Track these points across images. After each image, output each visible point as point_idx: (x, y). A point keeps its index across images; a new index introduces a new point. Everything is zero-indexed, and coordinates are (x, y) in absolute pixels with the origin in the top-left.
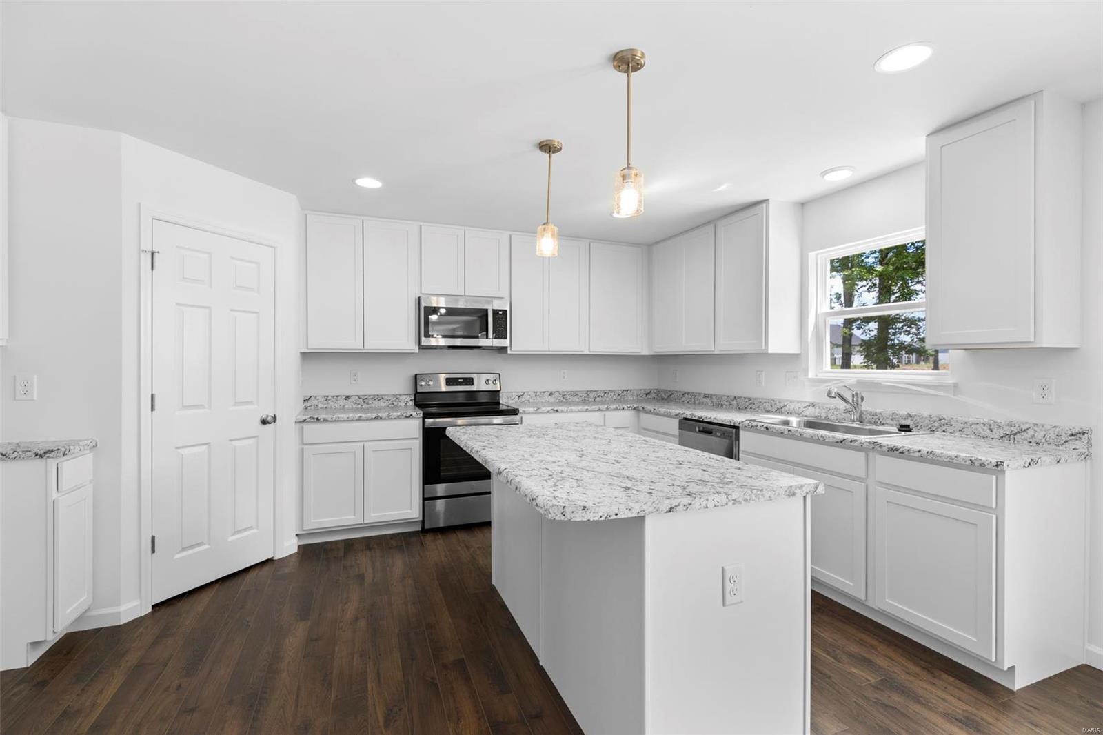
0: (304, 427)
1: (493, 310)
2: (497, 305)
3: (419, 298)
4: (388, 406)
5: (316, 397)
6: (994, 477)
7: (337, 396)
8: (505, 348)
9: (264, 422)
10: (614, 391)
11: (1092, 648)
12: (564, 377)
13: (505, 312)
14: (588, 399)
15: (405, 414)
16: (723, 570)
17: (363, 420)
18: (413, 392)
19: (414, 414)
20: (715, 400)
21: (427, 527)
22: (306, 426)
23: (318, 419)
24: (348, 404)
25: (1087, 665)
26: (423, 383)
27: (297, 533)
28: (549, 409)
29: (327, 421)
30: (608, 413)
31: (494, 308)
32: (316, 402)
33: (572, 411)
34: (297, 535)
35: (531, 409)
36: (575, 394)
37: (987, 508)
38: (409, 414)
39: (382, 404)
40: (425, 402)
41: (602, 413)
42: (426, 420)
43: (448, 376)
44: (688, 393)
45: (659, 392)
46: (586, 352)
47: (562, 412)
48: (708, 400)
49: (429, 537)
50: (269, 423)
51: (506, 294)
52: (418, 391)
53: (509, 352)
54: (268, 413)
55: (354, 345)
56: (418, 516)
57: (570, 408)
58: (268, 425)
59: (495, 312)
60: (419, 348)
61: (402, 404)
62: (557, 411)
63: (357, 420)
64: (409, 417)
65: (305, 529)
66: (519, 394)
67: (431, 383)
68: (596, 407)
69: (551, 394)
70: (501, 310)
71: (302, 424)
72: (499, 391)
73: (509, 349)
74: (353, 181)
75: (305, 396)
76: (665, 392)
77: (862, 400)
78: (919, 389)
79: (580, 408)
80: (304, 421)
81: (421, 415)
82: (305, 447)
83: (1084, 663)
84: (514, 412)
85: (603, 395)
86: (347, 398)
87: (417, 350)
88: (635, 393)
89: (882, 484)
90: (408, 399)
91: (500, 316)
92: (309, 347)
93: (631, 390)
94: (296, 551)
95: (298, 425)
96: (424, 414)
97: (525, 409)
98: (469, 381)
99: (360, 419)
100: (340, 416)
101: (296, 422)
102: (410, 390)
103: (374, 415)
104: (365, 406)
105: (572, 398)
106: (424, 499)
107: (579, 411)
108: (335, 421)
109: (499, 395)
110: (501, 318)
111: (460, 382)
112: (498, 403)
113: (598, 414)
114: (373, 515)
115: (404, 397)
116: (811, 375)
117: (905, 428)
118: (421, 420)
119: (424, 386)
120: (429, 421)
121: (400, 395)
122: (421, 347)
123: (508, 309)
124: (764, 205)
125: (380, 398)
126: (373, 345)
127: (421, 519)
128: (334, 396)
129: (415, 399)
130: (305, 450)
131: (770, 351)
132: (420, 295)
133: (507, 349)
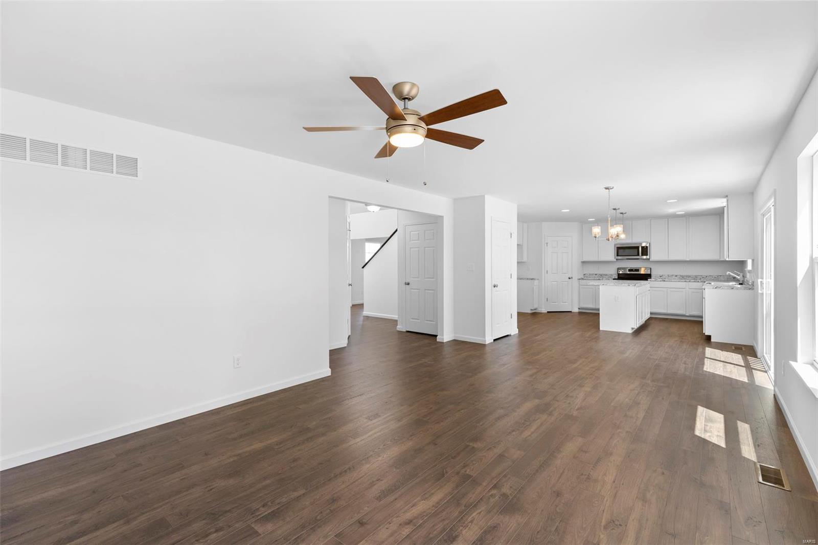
0: (581, 281)
2: (644, 245)
3: (615, 244)
5: (587, 274)
9: (569, 278)
13: (647, 247)
18: (617, 273)
23: (584, 279)
24: (596, 276)
26: (620, 271)
30: (690, 283)
31: (641, 246)
41: (687, 283)
43: (630, 268)
50: (571, 279)
51: (649, 241)
52: (619, 273)
54: (570, 276)
55: (595, 259)
62: (664, 281)
65: (580, 306)
66: (660, 276)
67: (623, 271)
72: (650, 274)
75: (584, 274)
80: (581, 279)
86: (596, 274)
87: (615, 260)
92: (584, 260)
95: (579, 280)
98: (638, 270)
110: (644, 249)
111: (634, 271)
113: (685, 283)
122: (617, 259)
123: (648, 245)
125: (606, 275)
126: (601, 259)
128: (592, 274)
129: (618, 276)
130: (580, 287)
132: (618, 243)
133: (649, 259)
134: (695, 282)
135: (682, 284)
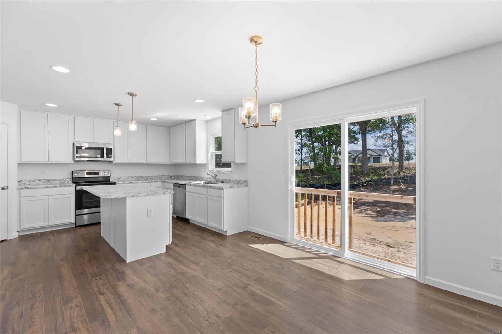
0: (21, 191)
1: (106, 148)
3: (74, 143)
4: (60, 183)
5: (24, 180)
6: (222, 191)
7: (35, 180)
8: (112, 161)
9: (3, 189)
10: (158, 176)
11: (249, 227)
12: (138, 172)
13: (111, 149)
14: (147, 179)
15: (67, 185)
16: (148, 209)
17: (49, 188)
18: (72, 178)
19: (72, 185)
20: (189, 178)
21: (77, 225)
22: (22, 190)
23: (27, 188)
24: (41, 183)
25: (248, 231)
26: (76, 174)
27: (18, 231)
28: (129, 182)
29: (32, 188)
30: (152, 183)
31: (107, 147)
32: (24, 182)
34: (17, 231)
35: (121, 182)
36: (142, 177)
37: (221, 197)
38: (69, 185)
39: (57, 182)
40: (77, 181)
41: (150, 183)
42: (77, 187)
43: (87, 171)
44: (182, 176)
45: (175, 176)
46: (145, 163)
47: (134, 183)
48: (187, 178)
49: (78, 228)
50: (5, 189)
51: (112, 142)
52: (74, 177)
53: (113, 163)
54: (5, 185)
55: (45, 160)
56: (73, 221)
57: (138, 182)
58: (5, 190)
59: (107, 149)
60: (74, 161)
61: (66, 182)
62: (132, 183)
63: (46, 188)
64: (69, 186)
65: (21, 228)
66: (118, 178)
67: (80, 174)
68: (148, 181)
69: (132, 177)
70: (109, 148)
71: (20, 190)
72: (110, 177)
73: (113, 162)
74: (45, 104)
75: (19, 180)
76: (177, 176)
77: (217, 176)
78: (226, 172)
79: (141, 181)
80: (21, 188)
81: (75, 185)
82: (21, 198)
83: (247, 230)
84: (115, 183)
85: (153, 177)
86: (40, 180)
87: (73, 162)
88: (166, 177)
89: (210, 195)
90: (69, 180)
91: (109, 150)
92: (22, 161)
93: (164, 176)
94: (17, 237)
95: (18, 190)
96: (76, 185)
97: (119, 182)
98: (97, 173)
99: (47, 187)
100: (38, 186)
101: (17, 189)
102: (70, 177)
103: (54, 186)
104: (49, 183)
105: (141, 179)
106: (76, 215)
108: (36, 188)
109: (110, 178)
110: (110, 152)
111: (93, 174)
112: (110, 181)
113: (148, 183)
114: (53, 222)
115: (67, 180)
116: (209, 170)
117: (222, 182)
118: (75, 187)
119: (76, 175)
120: (78, 188)
121: (65, 179)
123: (112, 147)
124: (195, 121)
125: (56, 180)
126: (53, 160)
127: (75, 222)
128: (33, 180)
129: (72, 180)
130: (21, 200)
131: (197, 163)
132: (74, 142)
134: (155, 182)
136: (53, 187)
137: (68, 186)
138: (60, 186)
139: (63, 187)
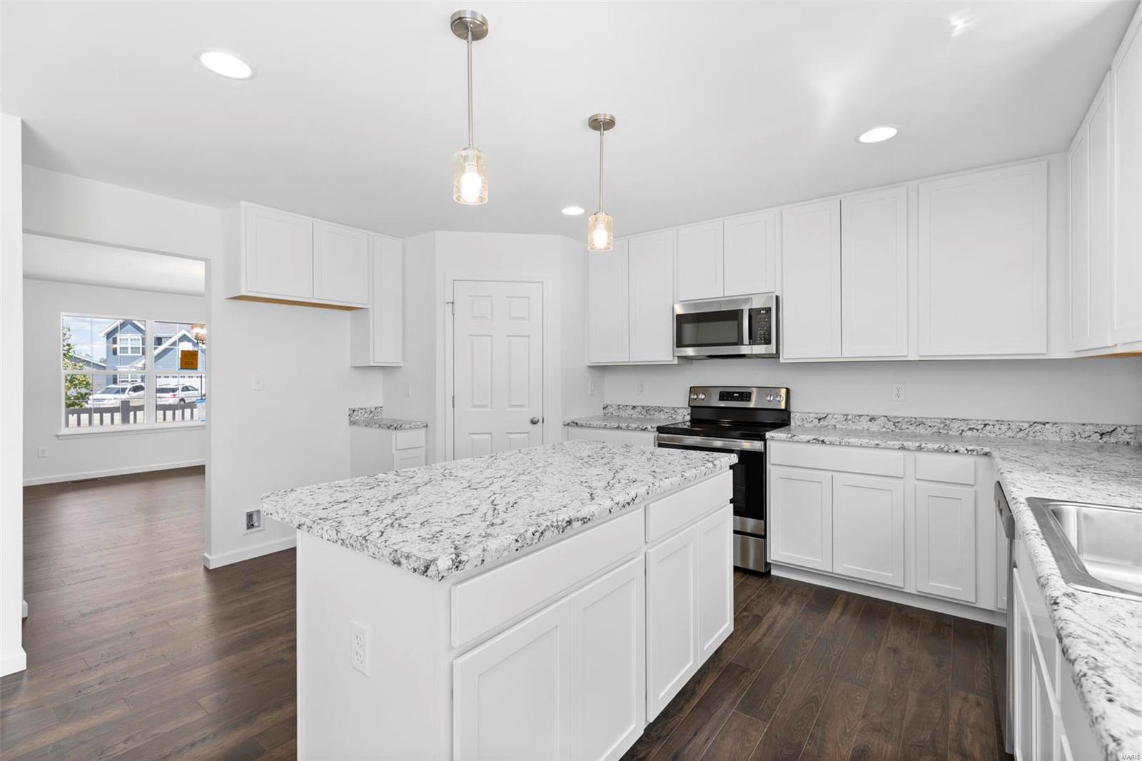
1: (750, 310)
2: (757, 304)
5: (611, 406)
7: (627, 406)
13: (766, 311)
15: (641, 427)
17: (608, 428)
19: (649, 427)
22: (570, 429)
23: (577, 424)
24: (635, 414)
26: (695, 397)
31: (750, 307)
32: (611, 410)
33: (848, 445)
36: (919, 422)
38: (644, 427)
39: (662, 416)
43: (722, 390)
52: (690, 405)
53: (781, 360)
57: (845, 440)
59: (752, 312)
60: (678, 359)
61: (680, 417)
62: (823, 442)
63: (603, 428)
64: (645, 430)
66: (819, 416)
68: (898, 444)
70: (762, 309)
71: (567, 427)
72: (787, 410)
73: (780, 357)
79: (865, 441)
80: (568, 424)
81: (655, 429)
86: (634, 407)
87: (676, 361)
91: (762, 316)
92: (591, 362)
98: (746, 396)
99: (605, 427)
101: (564, 425)
103: (616, 425)
104: (648, 416)
105: (912, 427)
107: (861, 446)
108: (588, 427)
109: (788, 416)
110: (762, 318)
111: (736, 396)
115: (682, 410)
119: (695, 400)
123: (771, 307)
125: (661, 410)
128: (624, 406)
129: (691, 414)
132: (674, 303)
133: (777, 355)
134: (941, 450)
135: (889, 459)
136: (614, 428)
137: (643, 430)
138: (628, 428)
139: (632, 430)
